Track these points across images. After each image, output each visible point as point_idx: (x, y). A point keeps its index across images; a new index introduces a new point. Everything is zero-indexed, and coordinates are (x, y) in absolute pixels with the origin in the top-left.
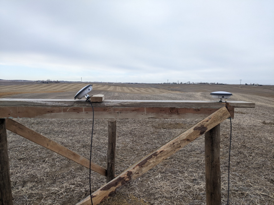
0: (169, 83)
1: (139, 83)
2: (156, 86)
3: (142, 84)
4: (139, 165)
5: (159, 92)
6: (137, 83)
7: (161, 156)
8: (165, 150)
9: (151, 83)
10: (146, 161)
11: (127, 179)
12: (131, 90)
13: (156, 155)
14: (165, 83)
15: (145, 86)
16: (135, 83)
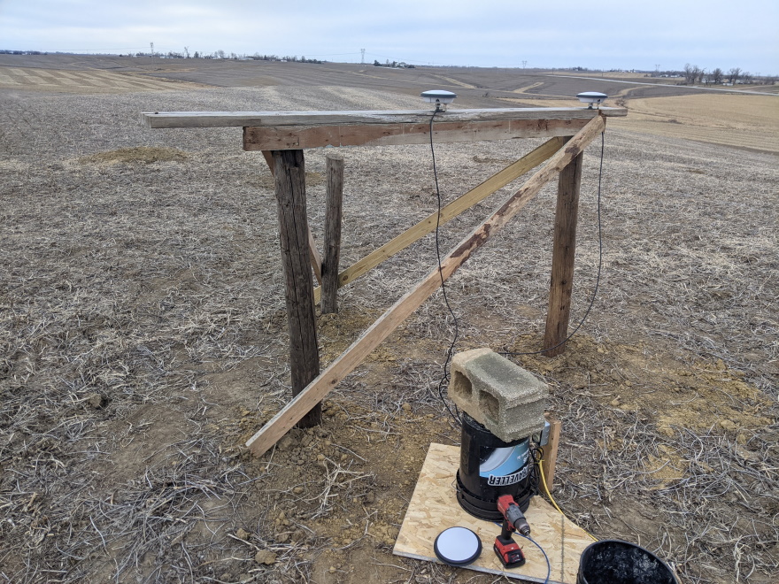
0: (157, 56)
1: (46, 54)
2: (113, 64)
3: (58, 55)
4: (498, 213)
5: (129, 85)
6: (36, 53)
7: (526, 197)
8: (531, 186)
9: (91, 53)
10: (506, 206)
11: (484, 236)
12: (22, 77)
13: (520, 196)
14: (142, 55)
15: (72, 64)
16: (29, 53)
